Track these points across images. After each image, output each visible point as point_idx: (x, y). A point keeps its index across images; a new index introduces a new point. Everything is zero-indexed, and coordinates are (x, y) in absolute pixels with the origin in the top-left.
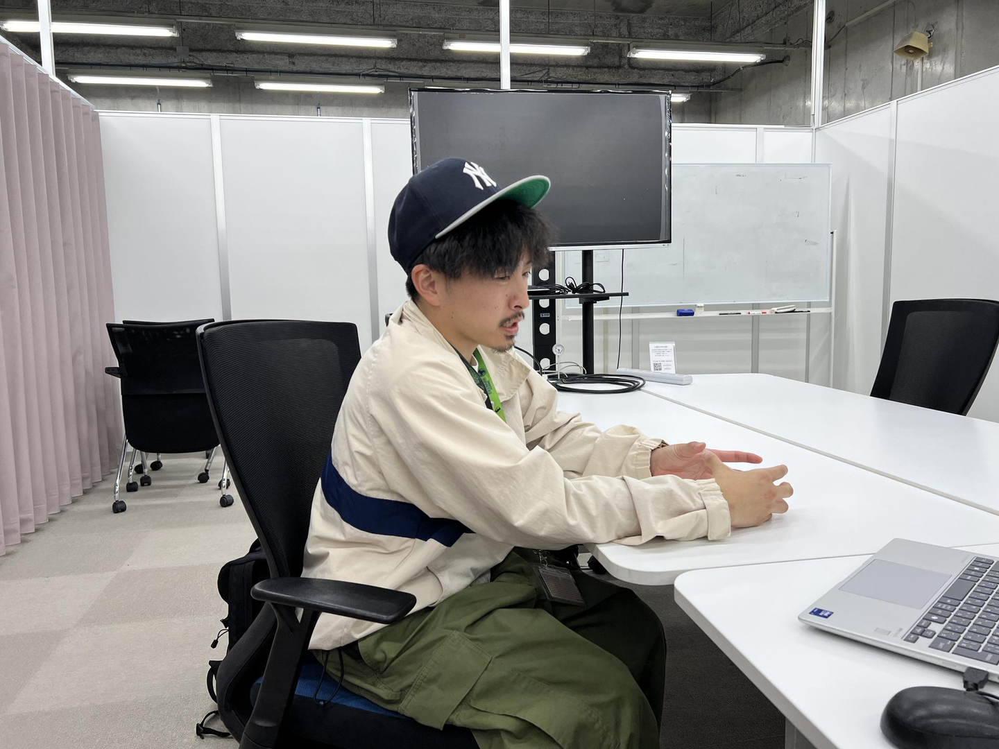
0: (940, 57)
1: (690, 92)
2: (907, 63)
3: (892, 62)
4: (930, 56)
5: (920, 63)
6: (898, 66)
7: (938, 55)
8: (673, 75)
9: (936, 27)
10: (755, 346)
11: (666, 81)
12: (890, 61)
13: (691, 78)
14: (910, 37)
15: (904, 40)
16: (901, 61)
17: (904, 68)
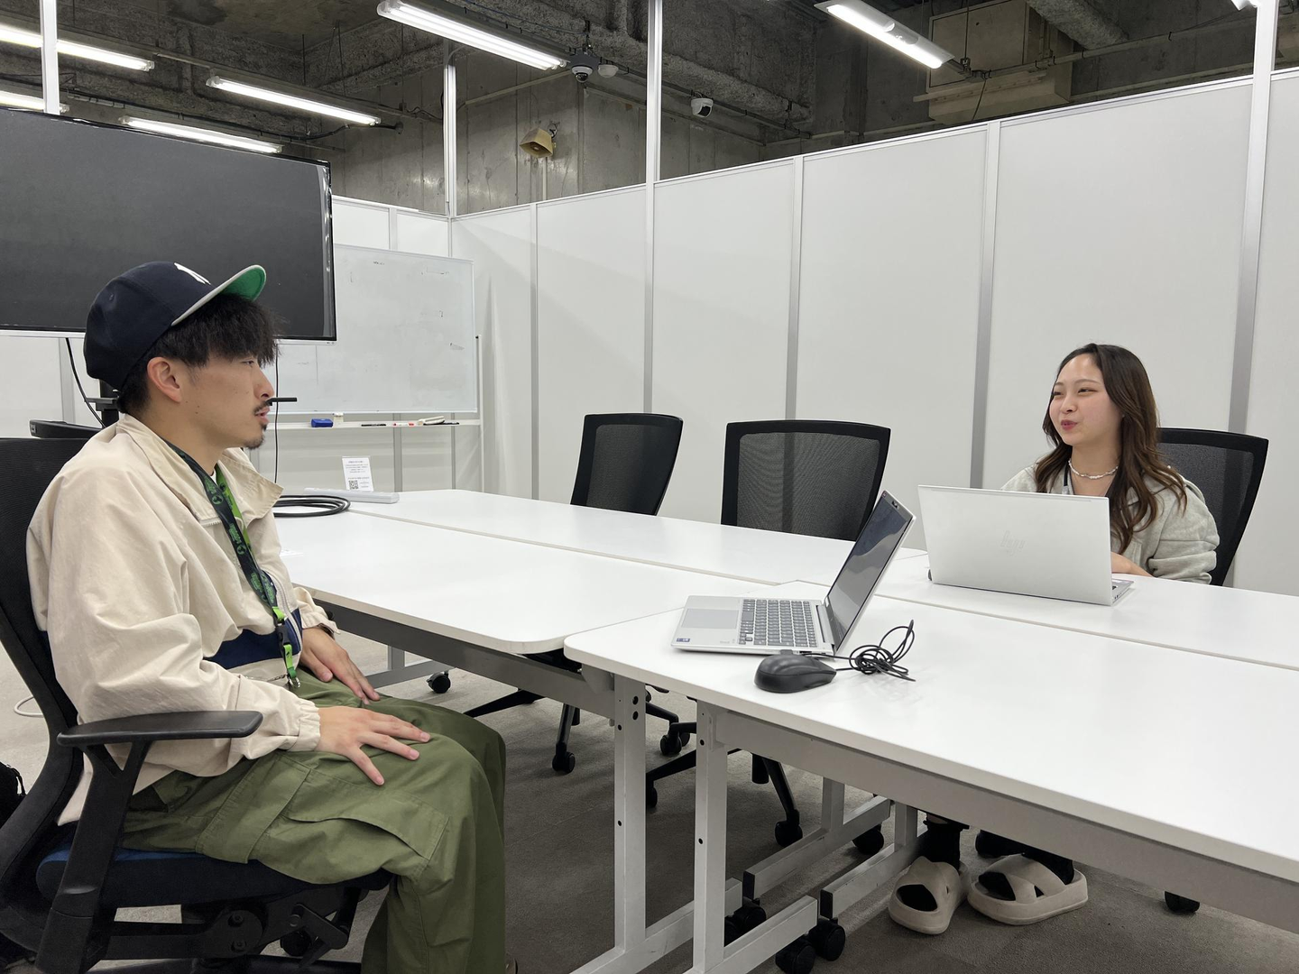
0: (563, 160)
1: (281, 143)
2: (531, 160)
3: (516, 155)
4: (554, 158)
5: (544, 162)
6: (523, 161)
7: (561, 157)
8: (255, 116)
9: (558, 127)
10: (398, 463)
11: (245, 122)
12: (514, 154)
13: (279, 124)
14: (535, 133)
15: (529, 135)
16: (525, 156)
17: (529, 164)
